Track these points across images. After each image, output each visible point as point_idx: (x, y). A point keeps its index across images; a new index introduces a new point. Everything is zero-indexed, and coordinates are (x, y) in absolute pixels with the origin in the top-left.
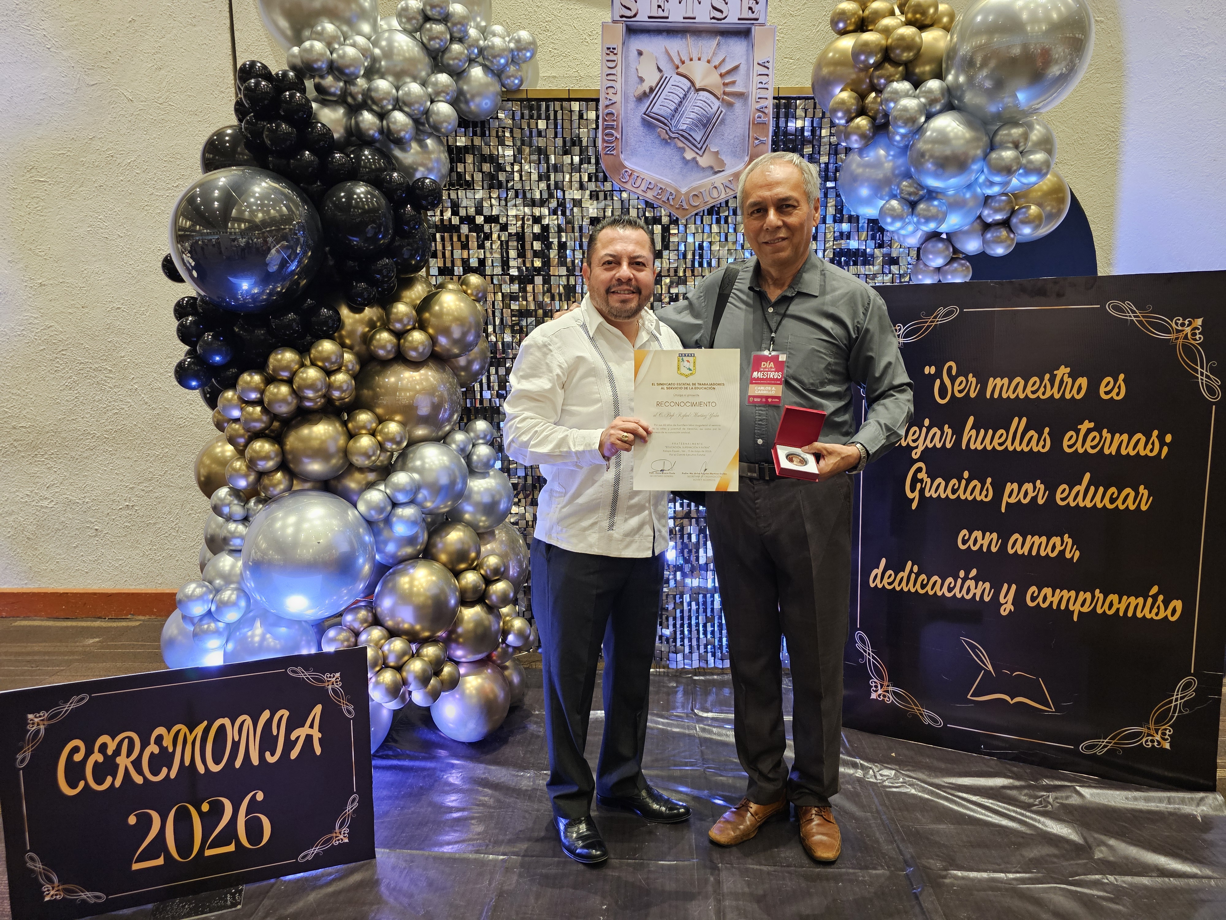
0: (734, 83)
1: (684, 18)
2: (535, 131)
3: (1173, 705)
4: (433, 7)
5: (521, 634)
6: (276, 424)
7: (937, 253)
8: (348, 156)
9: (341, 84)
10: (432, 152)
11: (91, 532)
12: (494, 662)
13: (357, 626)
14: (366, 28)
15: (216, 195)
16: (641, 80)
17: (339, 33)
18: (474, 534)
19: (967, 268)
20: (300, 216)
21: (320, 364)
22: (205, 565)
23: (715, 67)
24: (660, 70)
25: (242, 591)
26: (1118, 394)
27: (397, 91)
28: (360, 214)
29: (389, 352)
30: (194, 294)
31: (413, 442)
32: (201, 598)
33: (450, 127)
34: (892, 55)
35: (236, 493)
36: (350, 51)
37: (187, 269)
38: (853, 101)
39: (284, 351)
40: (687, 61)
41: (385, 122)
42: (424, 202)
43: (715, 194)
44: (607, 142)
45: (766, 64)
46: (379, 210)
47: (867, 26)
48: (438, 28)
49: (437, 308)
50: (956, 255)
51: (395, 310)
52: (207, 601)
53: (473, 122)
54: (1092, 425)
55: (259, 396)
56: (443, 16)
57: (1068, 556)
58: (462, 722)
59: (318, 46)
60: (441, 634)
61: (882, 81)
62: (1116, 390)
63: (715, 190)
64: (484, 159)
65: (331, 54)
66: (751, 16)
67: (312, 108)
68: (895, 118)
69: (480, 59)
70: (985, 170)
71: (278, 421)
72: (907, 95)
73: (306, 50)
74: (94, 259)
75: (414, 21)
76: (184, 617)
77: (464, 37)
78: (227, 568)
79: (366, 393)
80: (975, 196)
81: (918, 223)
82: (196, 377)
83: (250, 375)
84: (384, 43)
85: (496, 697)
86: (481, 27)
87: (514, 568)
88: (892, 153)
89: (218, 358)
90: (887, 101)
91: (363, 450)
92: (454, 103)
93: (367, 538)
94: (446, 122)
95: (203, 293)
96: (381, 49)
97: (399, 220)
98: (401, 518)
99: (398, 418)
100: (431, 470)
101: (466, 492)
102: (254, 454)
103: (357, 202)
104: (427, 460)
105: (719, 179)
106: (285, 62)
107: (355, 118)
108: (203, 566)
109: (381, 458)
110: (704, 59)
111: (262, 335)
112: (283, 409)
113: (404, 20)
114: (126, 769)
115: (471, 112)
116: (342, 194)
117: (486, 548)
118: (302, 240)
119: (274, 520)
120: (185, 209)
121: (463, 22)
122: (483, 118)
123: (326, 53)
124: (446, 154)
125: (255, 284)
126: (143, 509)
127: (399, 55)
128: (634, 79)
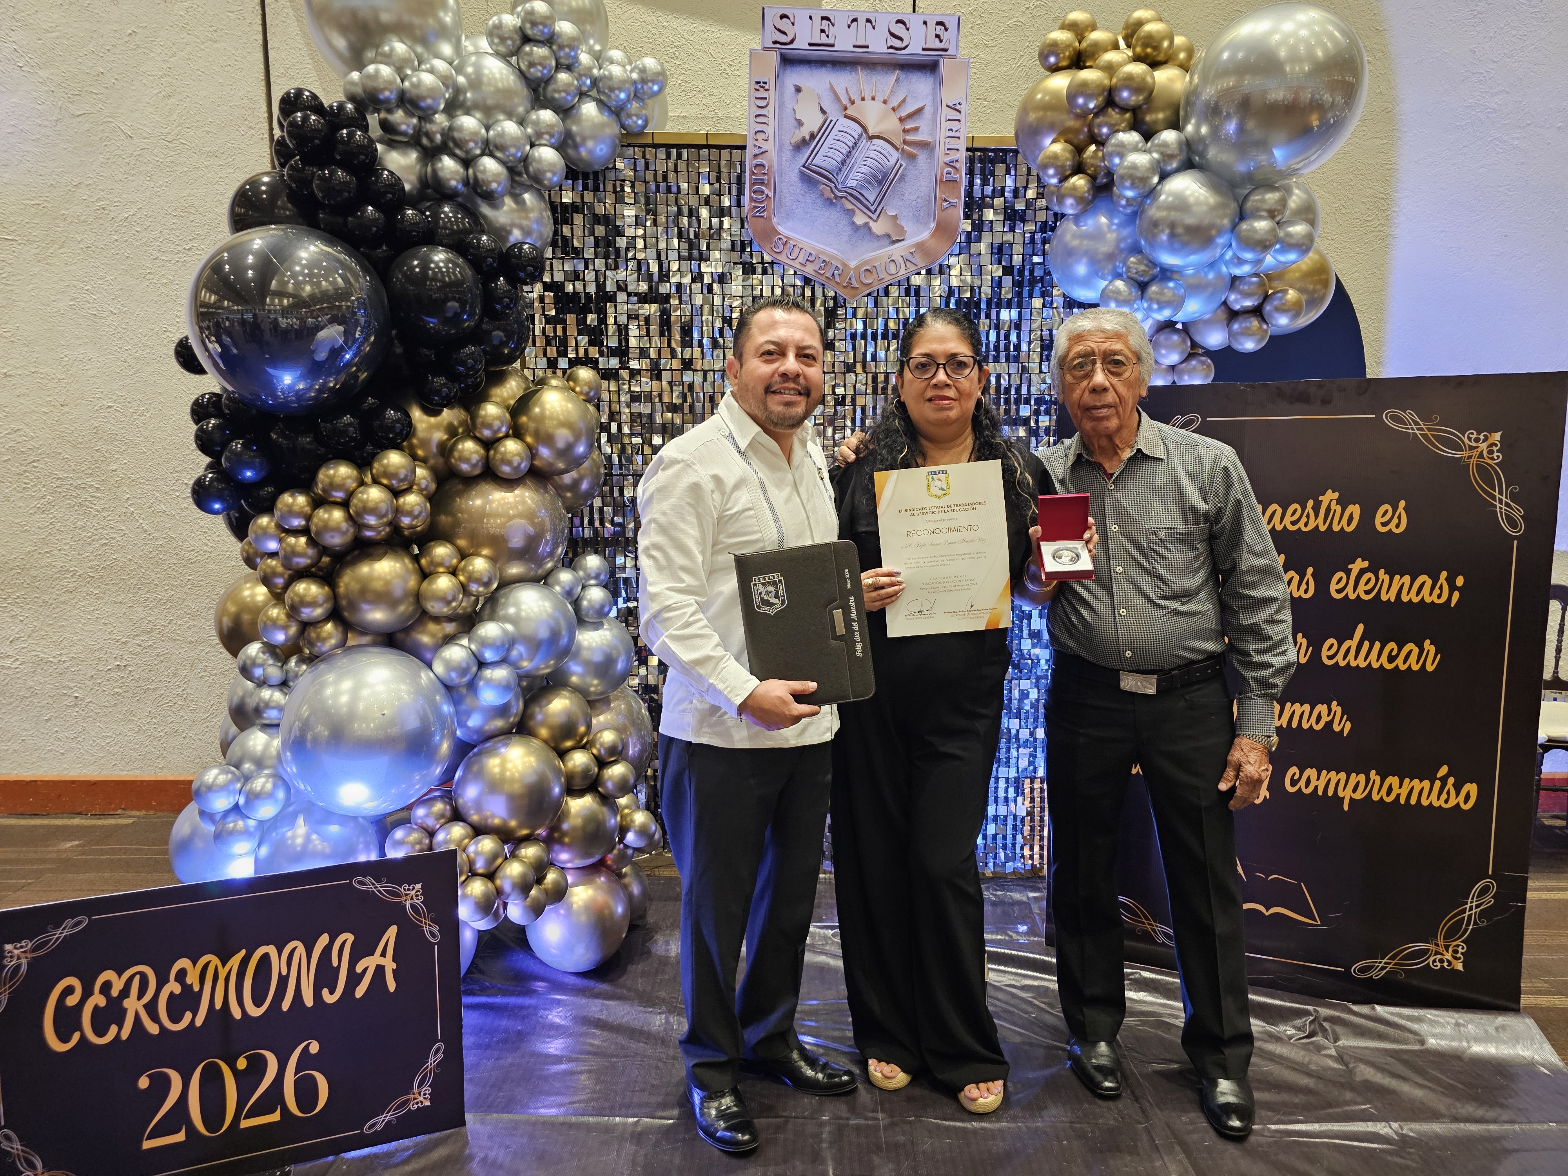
0: (916, 129)
1: (854, 46)
2: (663, 185)
3: (1467, 913)
4: (534, 24)
5: (643, 832)
6: (326, 559)
7: (1171, 348)
8: (423, 213)
9: (415, 121)
10: (532, 210)
11: (70, 701)
12: (608, 868)
13: (431, 822)
14: (447, 49)
15: (250, 261)
16: (800, 123)
17: (413, 55)
18: (583, 702)
19: (1209, 366)
20: (361, 289)
21: (385, 481)
22: (229, 744)
23: (894, 109)
24: (823, 111)
25: (279, 779)
26: (1398, 526)
27: (487, 130)
28: (439, 288)
29: (474, 466)
30: (217, 390)
31: (506, 584)
32: (224, 788)
33: (555, 179)
34: (1117, 99)
35: (271, 649)
36: (428, 79)
37: (210, 356)
38: (1068, 155)
39: (337, 465)
40: (858, 102)
41: (471, 171)
42: (522, 274)
43: (893, 270)
44: (755, 201)
45: (958, 107)
46: (463, 283)
47: (1084, 62)
48: (540, 51)
49: (537, 410)
50: (1195, 350)
51: (482, 413)
52: (234, 792)
53: (583, 173)
54: (1366, 564)
55: (303, 523)
56: (547, 36)
57: (1337, 728)
58: (568, 946)
59: (386, 71)
60: (541, 832)
61: (1105, 130)
62: (1395, 521)
63: (892, 264)
64: (597, 219)
65: (402, 81)
66: (938, 45)
67: (376, 150)
68: (1122, 178)
69: (594, 93)
70: (1234, 244)
71: (328, 555)
72: (1136, 149)
73: (369, 77)
74: (78, 342)
75: (509, 42)
76: (202, 813)
77: (573, 64)
78: (259, 748)
79: (443, 519)
80: (1219, 275)
81: (1150, 309)
82: (220, 498)
83: (292, 495)
84: (470, 70)
85: (612, 914)
86: (595, 52)
87: (634, 747)
88: (1116, 221)
89: (249, 474)
90: (1111, 155)
91: (441, 594)
92: (560, 148)
93: (446, 708)
94: (550, 171)
95: (230, 388)
96: (466, 76)
97: (489, 298)
98: (489, 682)
99: (485, 552)
100: (528, 619)
101: (573, 649)
102: (296, 599)
103: (434, 273)
104: (523, 607)
105: (897, 251)
106: (341, 90)
107: (433, 165)
108: (225, 746)
109: (464, 604)
110: (880, 98)
111: (308, 443)
112: (336, 540)
113: (496, 40)
114: (137, 1016)
115: (581, 160)
116: (416, 263)
117: (599, 720)
118: (362, 321)
119: (323, 686)
120: (209, 278)
121: (573, 45)
122: (597, 168)
123: (395, 81)
124: (549, 213)
125: (302, 377)
126: (140, 670)
127: (489, 85)
128: (790, 122)
